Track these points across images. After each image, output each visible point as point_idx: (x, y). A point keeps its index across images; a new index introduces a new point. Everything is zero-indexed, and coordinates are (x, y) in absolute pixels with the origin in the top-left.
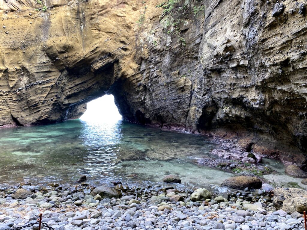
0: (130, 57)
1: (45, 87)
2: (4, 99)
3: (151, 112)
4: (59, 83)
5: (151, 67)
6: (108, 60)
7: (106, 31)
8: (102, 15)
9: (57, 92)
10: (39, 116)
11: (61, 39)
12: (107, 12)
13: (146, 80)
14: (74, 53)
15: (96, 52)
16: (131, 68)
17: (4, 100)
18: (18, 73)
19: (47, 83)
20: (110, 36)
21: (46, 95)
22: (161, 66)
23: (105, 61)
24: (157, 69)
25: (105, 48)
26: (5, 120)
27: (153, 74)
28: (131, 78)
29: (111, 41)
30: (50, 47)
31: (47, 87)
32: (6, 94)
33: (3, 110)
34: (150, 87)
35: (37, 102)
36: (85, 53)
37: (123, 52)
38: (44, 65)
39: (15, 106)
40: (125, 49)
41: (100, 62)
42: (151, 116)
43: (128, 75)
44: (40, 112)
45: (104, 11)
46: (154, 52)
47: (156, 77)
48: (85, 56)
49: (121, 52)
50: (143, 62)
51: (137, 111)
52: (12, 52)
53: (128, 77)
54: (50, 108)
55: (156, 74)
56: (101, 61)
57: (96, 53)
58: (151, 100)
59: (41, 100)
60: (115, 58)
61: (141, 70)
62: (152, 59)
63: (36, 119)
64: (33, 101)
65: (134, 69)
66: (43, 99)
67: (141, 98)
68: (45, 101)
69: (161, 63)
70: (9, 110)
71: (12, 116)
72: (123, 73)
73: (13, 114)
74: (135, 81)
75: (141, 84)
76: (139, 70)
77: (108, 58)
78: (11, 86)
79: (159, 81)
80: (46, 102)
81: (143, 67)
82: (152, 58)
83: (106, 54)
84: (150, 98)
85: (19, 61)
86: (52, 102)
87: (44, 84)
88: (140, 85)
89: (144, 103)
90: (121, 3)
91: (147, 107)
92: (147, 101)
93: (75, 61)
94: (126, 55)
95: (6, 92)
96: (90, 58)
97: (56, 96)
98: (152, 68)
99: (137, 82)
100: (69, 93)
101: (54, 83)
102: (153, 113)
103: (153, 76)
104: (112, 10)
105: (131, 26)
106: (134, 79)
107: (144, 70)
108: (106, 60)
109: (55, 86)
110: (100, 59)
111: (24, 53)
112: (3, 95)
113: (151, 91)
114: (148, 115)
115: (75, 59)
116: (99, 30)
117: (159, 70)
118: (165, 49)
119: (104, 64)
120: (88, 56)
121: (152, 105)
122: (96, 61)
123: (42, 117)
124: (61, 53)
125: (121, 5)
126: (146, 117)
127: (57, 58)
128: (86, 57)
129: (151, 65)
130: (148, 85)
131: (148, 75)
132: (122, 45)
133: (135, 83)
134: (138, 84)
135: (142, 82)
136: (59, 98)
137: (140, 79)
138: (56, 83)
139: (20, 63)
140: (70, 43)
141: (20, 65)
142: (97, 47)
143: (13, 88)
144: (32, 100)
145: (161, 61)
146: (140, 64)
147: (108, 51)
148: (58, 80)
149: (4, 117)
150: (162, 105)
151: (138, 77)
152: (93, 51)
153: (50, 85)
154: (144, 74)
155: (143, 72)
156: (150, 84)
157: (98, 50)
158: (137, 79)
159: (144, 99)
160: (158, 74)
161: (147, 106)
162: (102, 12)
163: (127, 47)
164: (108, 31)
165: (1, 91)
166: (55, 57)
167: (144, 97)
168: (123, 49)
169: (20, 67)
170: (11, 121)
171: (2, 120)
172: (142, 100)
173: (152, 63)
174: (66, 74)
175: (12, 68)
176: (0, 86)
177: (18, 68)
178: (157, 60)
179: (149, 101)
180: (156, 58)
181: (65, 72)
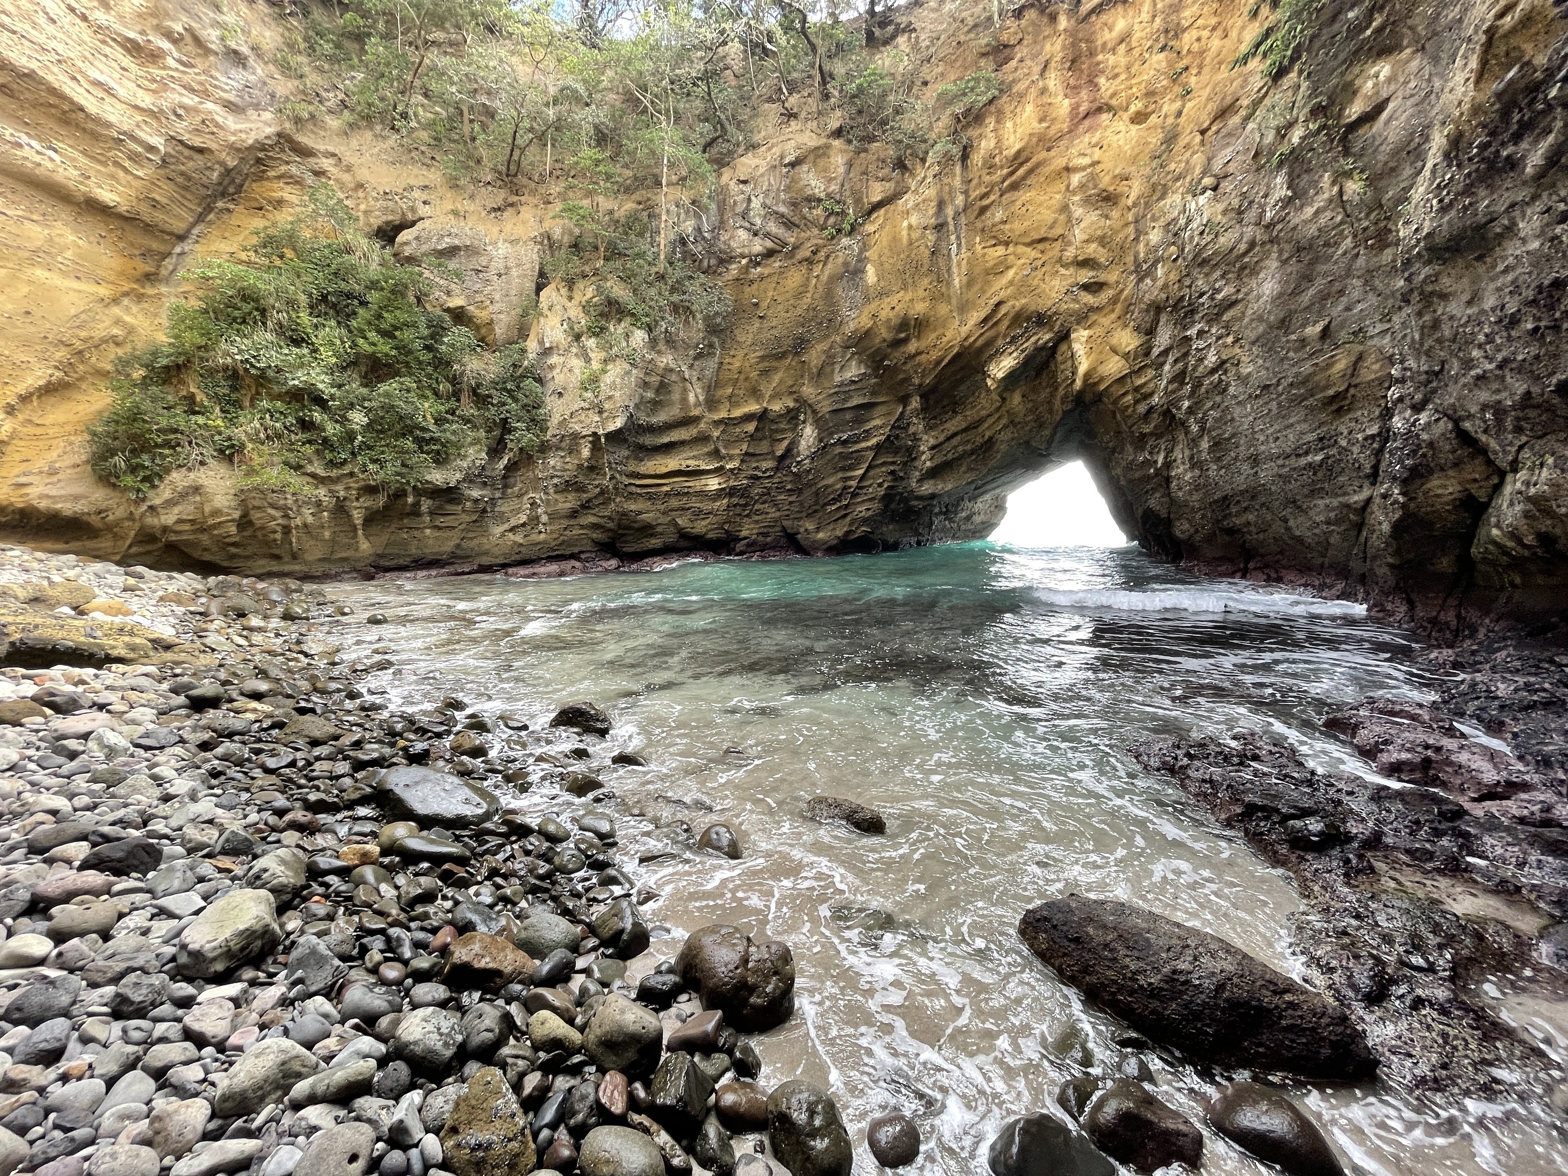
0: (1113, 311)
1: (860, 451)
2: (765, 488)
3: (1198, 516)
4: (896, 437)
5: (1192, 332)
6: (1033, 339)
7: (1028, 240)
8: (1014, 187)
9: (893, 463)
10: (846, 529)
11: (894, 303)
12: (1031, 171)
13: (1170, 388)
14: (930, 338)
15: (995, 319)
16: (1114, 351)
17: (765, 490)
18: (792, 418)
19: (866, 439)
20: (1042, 252)
21: (861, 472)
22: (1241, 319)
23: (1024, 346)
24: (1219, 338)
25: (1024, 301)
26: (769, 539)
27: (1201, 360)
28: (1112, 389)
29: (1043, 269)
30: (864, 333)
31: (863, 450)
32: (768, 474)
33: (761, 513)
34: (1190, 411)
35: (839, 493)
36: (964, 331)
37: (1088, 299)
38: (853, 388)
39: (791, 503)
40: (1096, 288)
41: (1009, 351)
42: (1197, 531)
43: (1102, 379)
44: (849, 519)
45: (1021, 172)
46: (1206, 270)
47: (1213, 371)
48: (966, 339)
49: (1078, 302)
50: (1163, 318)
52: (775, 364)
53: (1102, 387)
54: (876, 506)
55: (1214, 359)
56: (1013, 348)
57: (996, 323)
58: (1192, 467)
59: (850, 487)
60: (1056, 329)
61: (1156, 351)
62: (1201, 300)
63: (839, 538)
64: (830, 490)
65: (1126, 356)
66: (854, 483)
67: (1156, 462)
68: (858, 488)
70: (778, 514)
71: (784, 529)
72: (1087, 375)
73: (785, 523)
74: (1127, 400)
75: (1152, 407)
76: (1147, 354)
77: (1034, 334)
78: (779, 453)
79: (1228, 384)
80: (864, 491)
81: (1164, 338)
82: (1201, 295)
83: (1028, 319)
84: (1192, 457)
85: (791, 386)
86: (882, 492)
87: (856, 442)
88: (1151, 410)
89: (1168, 480)
90: (1085, 117)
91: (1180, 494)
92: (1180, 470)
93: (938, 363)
94: (1098, 309)
95: (767, 470)
96: (979, 343)
97: (893, 473)
98: (1201, 334)
99: (1137, 402)
100: (928, 464)
101: (883, 438)
102: (1203, 516)
103: (1201, 369)
104: (1052, 153)
105: (1119, 189)
106: (1124, 394)
107: (1165, 353)
108: (1028, 340)
109: (887, 444)
110: (1011, 343)
111: (804, 362)
112: (762, 477)
113: (1195, 428)
114: (1186, 526)
115: (934, 355)
116: (1007, 244)
117: (1230, 340)
118: (1258, 238)
119: (1023, 357)
120: (972, 339)
121: (1197, 488)
122: (997, 352)
123: (854, 532)
124: (897, 343)
125: (1087, 123)
126: (1178, 533)
127: (887, 362)
128: (966, 344)
129: (1194, 322)
130: (1179, 409)
131: (1180, 365)
132: (1085, 276)
133: (1129, 406)
134: (1142, 408)
135: (1156, 399)
136: (902, 478)
137: (1149, 389)
138: (889, 436)
139: (794, 392)
140: (920, 308)
141: (795, 396)
142: (999, 304)
143: (782, 458)
144: (827, 487)
145: (1240, 296)
146: (1150, 332)
147: (1033, 308)
148: (893, 427)
149: (765, 530)
150: (1241, 482)
151: (1139, 382)
152: (985, 320)
153: (873, 441)
154: (1167, 367)
155: (1161, 359)
156: (1186, 404)
157: (1003, 310)
158: (1137, 389)
159: (1168, 465)
160: (1224, 357)
161: (1180, 489)
162: (1014, 178)
163: (1103, 277)
164: (1037, 237)
165: (756, 468)
166: (883, 360)
167: (1166, 457)
168: (1086, 287)
169: (796, 401)
170: (783, 540)
171: (761, 538)
172: (1156, 469)
173: (1197, 317)
174: (918, 406)
175: (777, 407)
176: (753, 455)
177: (791, 405)
178: (1219, 297)
179: (1186, 471)
180: (1218, 291)
181: (915, 403)
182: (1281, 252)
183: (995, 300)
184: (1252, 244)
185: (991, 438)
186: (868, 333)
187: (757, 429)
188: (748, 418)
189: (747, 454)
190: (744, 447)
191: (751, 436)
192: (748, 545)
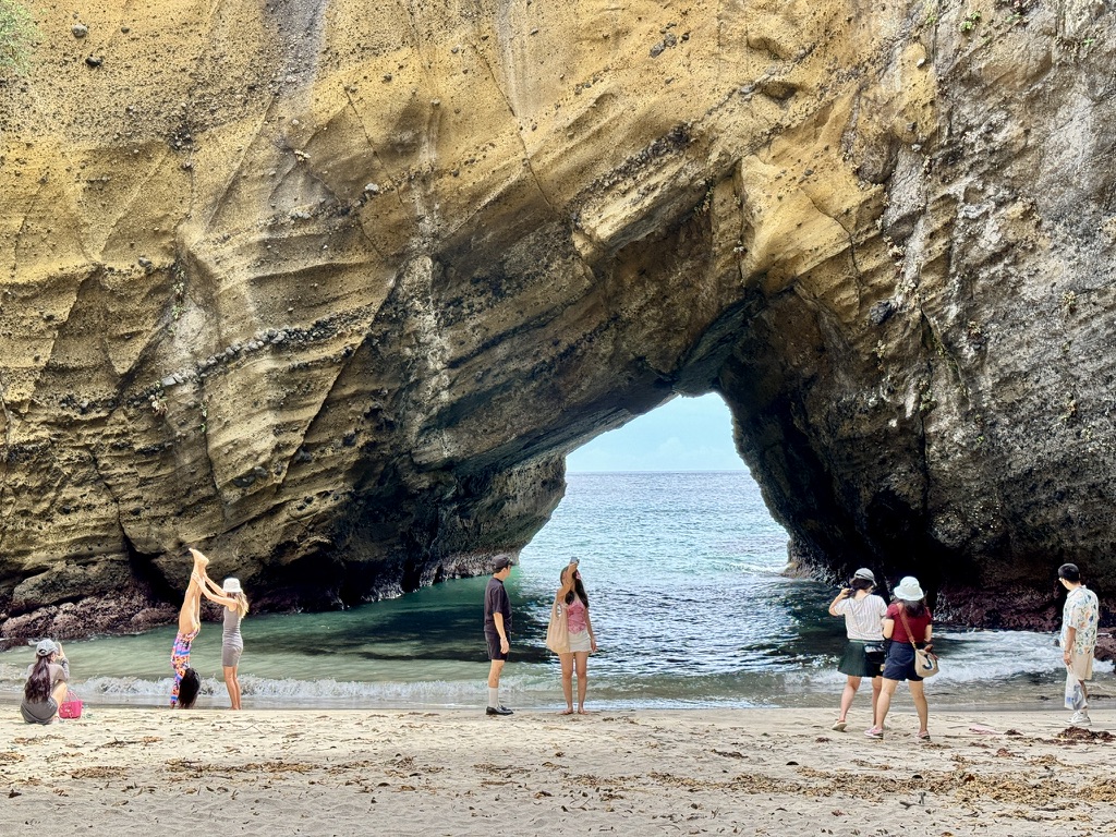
0: (816, 137)
1: (307, 367)
2: (87, 447)
3: (978, 505)
4: (384, 339)
5: (957, 188)
6: (671, 170)
9: (376, 394)
10: (276, 540)
11: (391, 69)
13: (928, 281)
15: (596, 127)
16: (821, 207)
17: (85, 454)
18: (157, 290)
19: (319, 342)
21: (313, 412)
22: (1033, 177)
23: (652, 181)
24: (1001, 204)
25: (653, 99)
26: (93, 570)
27: (973, 238)
29: (687, 45)
30: (330, 124)
32: (93, 415)
33: (77, 509)
34: (961, 322)
35: (262, 459)
36: (533, 141)
37: (768, 111)
38: (298, 233)
39: (144, 482)
40: (784, 93)
41: (622, 187)
42: (975, 533)
43: (801, 256)
44: (283, 516)
46: (976, 91)
47: (995, 258)
48: (536, 156)
49: (753, 114)
50: (904, 160)
51: (877, 496)
52: (124, 169)
53: (802, 270)
54: (340, 487)
55: (995, 238)
56: (630, 182)
57: (599, 133)
58: (967, 416)
59: (288, 446)
60: (714, 157)
61: (893, 215)
62: (969, 140)
63: (261, 561)
64: (244, 452)
65: (843, 217)
66: (297, 439)
67: (902, 408)
68: (305, 448)
69: (1030, 158)
70: (113, 510)
71: (127, 543)
72: (774, 245)
73: (132, 530)
74: (849, 295)
75: (891, 312)
77: (671, 160)
78: (121, 368)
79: (1020, 282)
80: (315, 454)
81: (908, 191)
82: (970, 128)
83: (660, 134)
84: (963, 401)
85: (161, 220)
86: (351, 456)
87: (301, 349)
88: (890, 316)
89: (924, 441)
91: (945, 466)
92: (944, 424)
93: (476, 196)
94: (789, 131)
95: (92, 406)
96: (565, 166)
97: (374, 413)
98: (970, 195)
99: (864, 301)
100: (445, 396)
101: (358, 341)
102: (987, 507)
103: (974, 252)
106: (843, 285)
107: (911, 219)
108: (659, 170)
109: (365, 353)
110: (626, 172)
111: (188, 169)
112: (79, 423)
113: (969, 352)
114: (955, 525)
115: (471, 179)
117: (1016, 209)
118: (1055, 55)
119: (648, 201)
120: (548, 158)
121: (976, 457)
122: (597, 185)
123: (295, 546)
124: (397, 150)
126: (941, 537)
127: (372, 186)
128: (537, 166)
129: (957, 174)
130: (942, 318)
131: (939, 244)
132: (761, 69)
133: (850, 308)
134: (875, 311)
135: (897, 299)
136: (391, 425)
137: (884, 279)
138: (369, 339)
139: (165, 233)
140: (443, 86)
141: (165, 241)
142: (604, 99)
143: (129, 378)
144: (236, 445)
145: (1031, 142)
146: (886, 179)
147: (671, 115)
148: (377, 319)
149: (84, 549)
150: (1054, 449)
151: (868, 264)
152: (579, 124)
153: (334, 350)
154: (916, 244)
155: (905, 229)
156: (954, 310)
157: (612, 112)
158: (863, 278)
159: (922, 414)
160: (1011, 237)
161: (945, 457)
163: (795, 75)
165: (69, 401)
166: (360, 181)
167: (919, 401)
168: (764, 89)
169: (168, 252)
170: (124, 574)
171: (75, 570)
172: (902, 422)
173: (964, 166)
174: (427, 276)
175: (123, 265)
176: (63, 371)
177: (157, 261)
178: (999, 138)
179: (955, 425)
180: (994, 128)
181: (423, 268)
182: (1093, 85)
183: (598, 90)
184: (1046, 65)
185: (572, 348)
186: (333, 125)
187: (74, 313)
188: (55, 286)
189: (49, 369)
190: (45, 354)
191: (61, 327)
192: (45, 588)
